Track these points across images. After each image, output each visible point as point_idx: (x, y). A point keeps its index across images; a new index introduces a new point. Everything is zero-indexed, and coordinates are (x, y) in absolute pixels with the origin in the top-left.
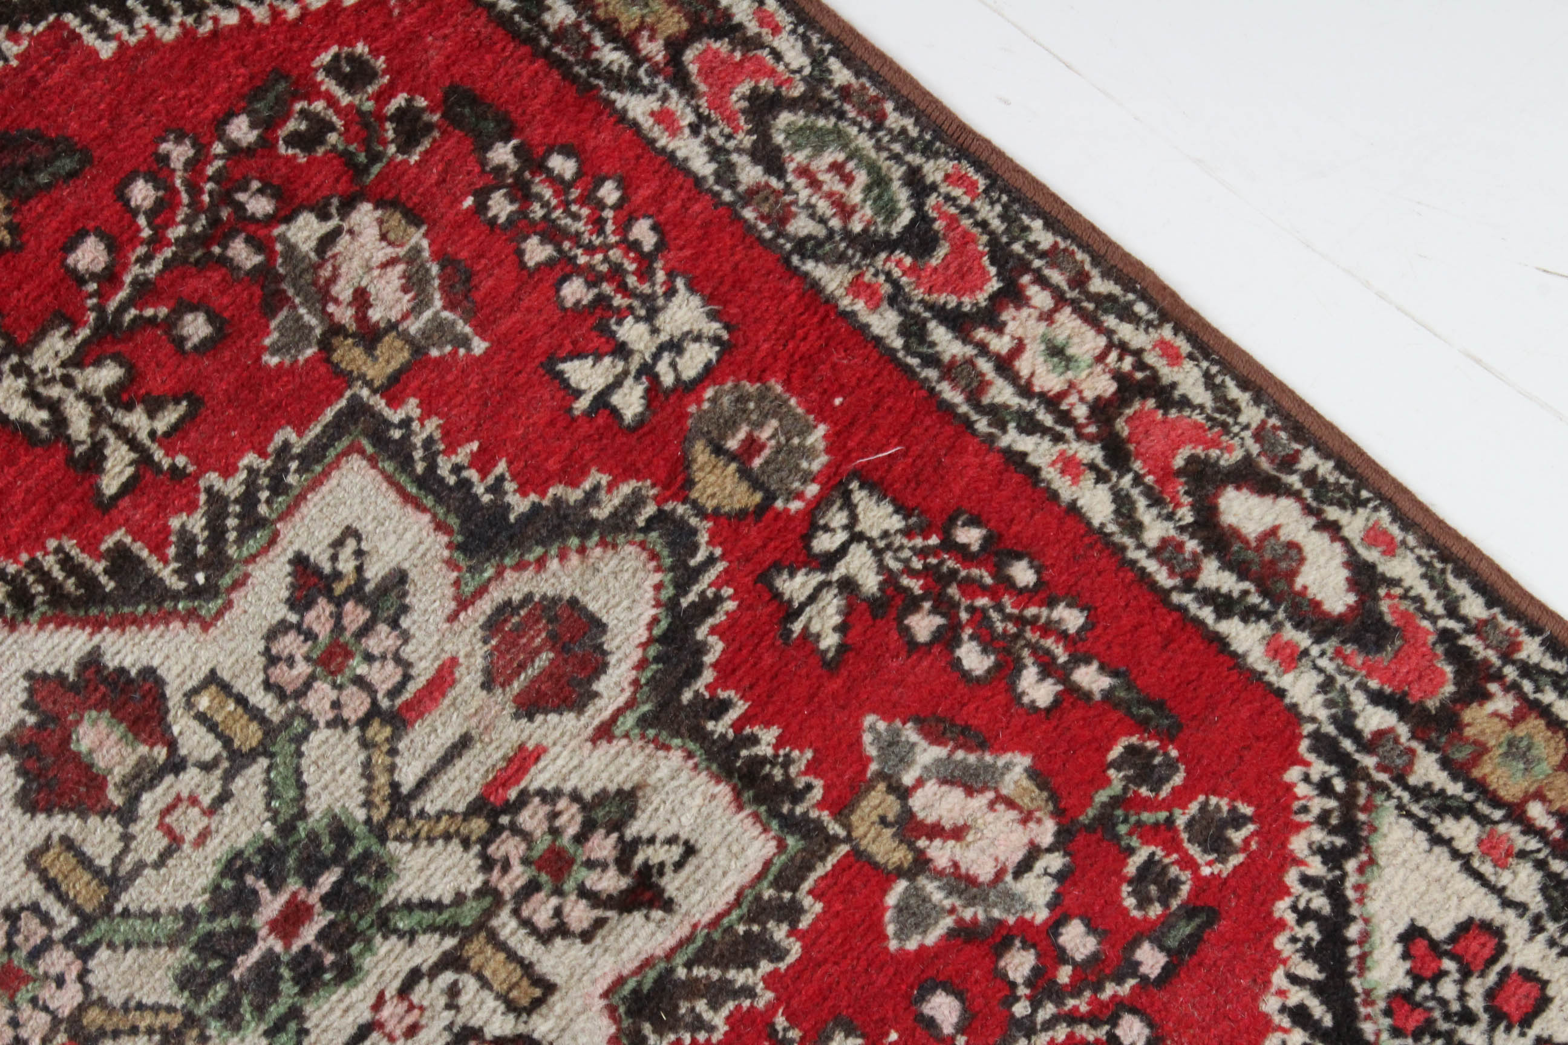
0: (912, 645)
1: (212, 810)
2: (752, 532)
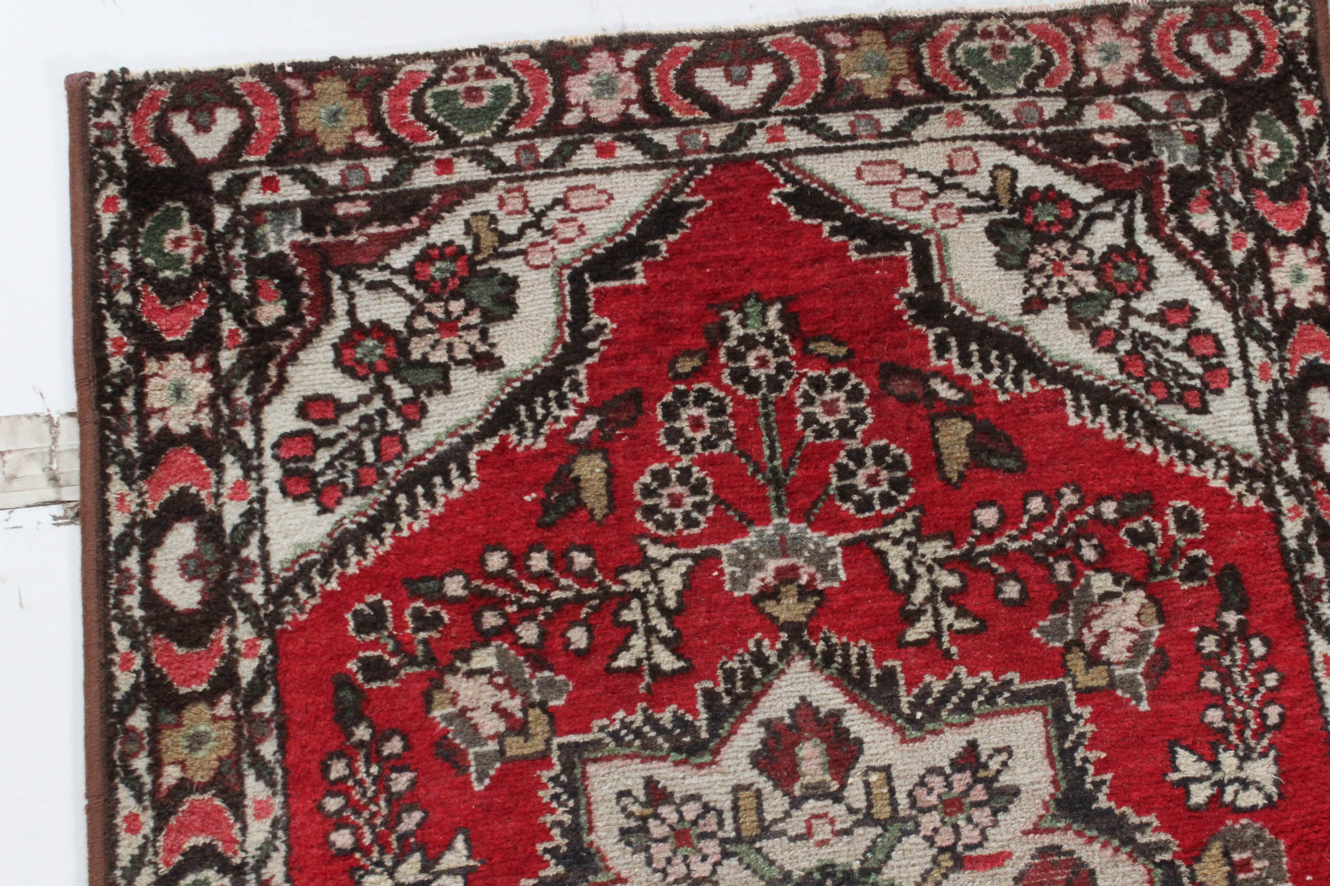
1: (837, 834)
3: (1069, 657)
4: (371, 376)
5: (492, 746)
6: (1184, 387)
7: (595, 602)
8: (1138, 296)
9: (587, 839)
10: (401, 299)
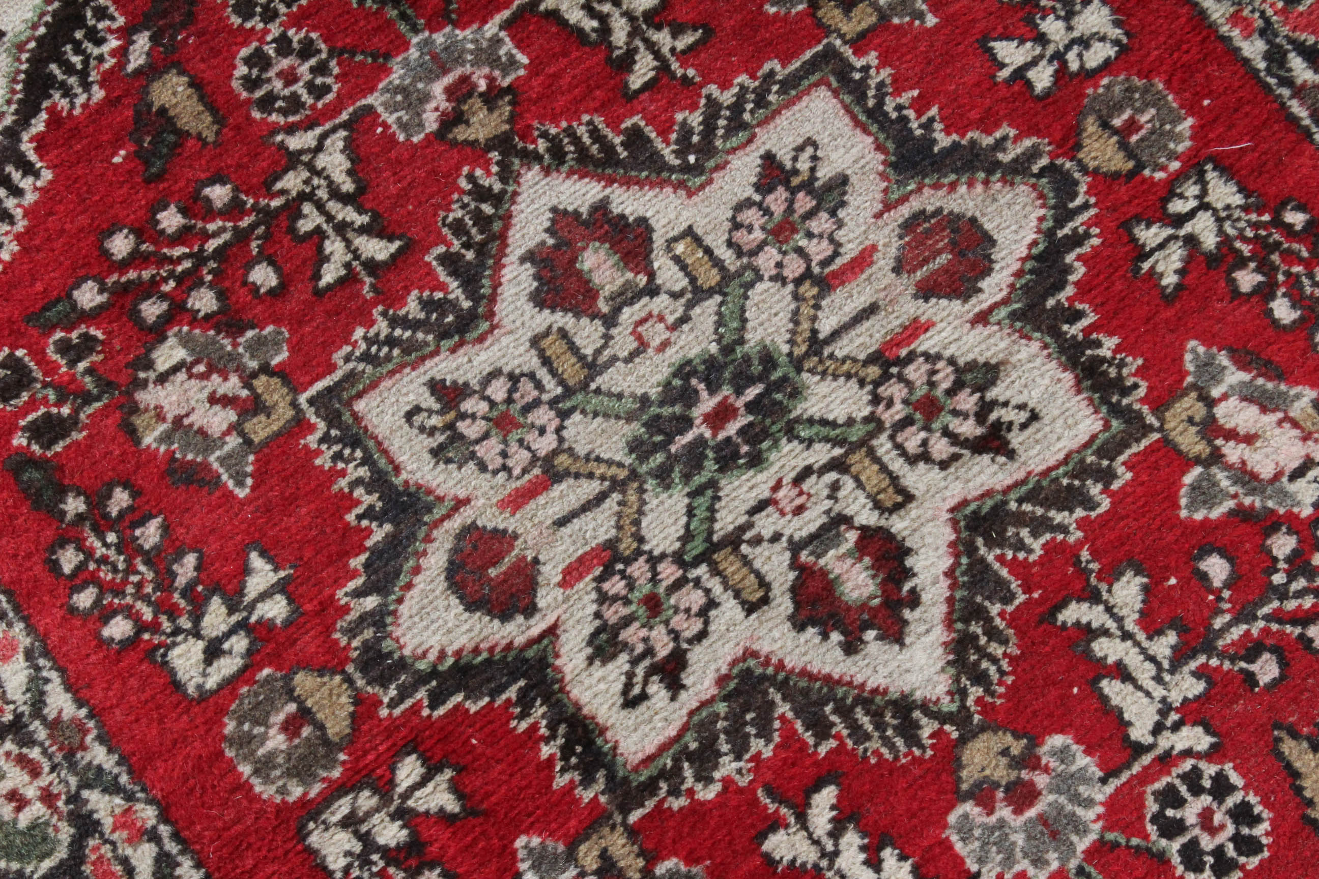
0: (1235, 293)
1: (674, 327)
2: (1123, 191)
3: (820, 13)
5: (233, 441)
7: (261, 230)
9: (398, 481)
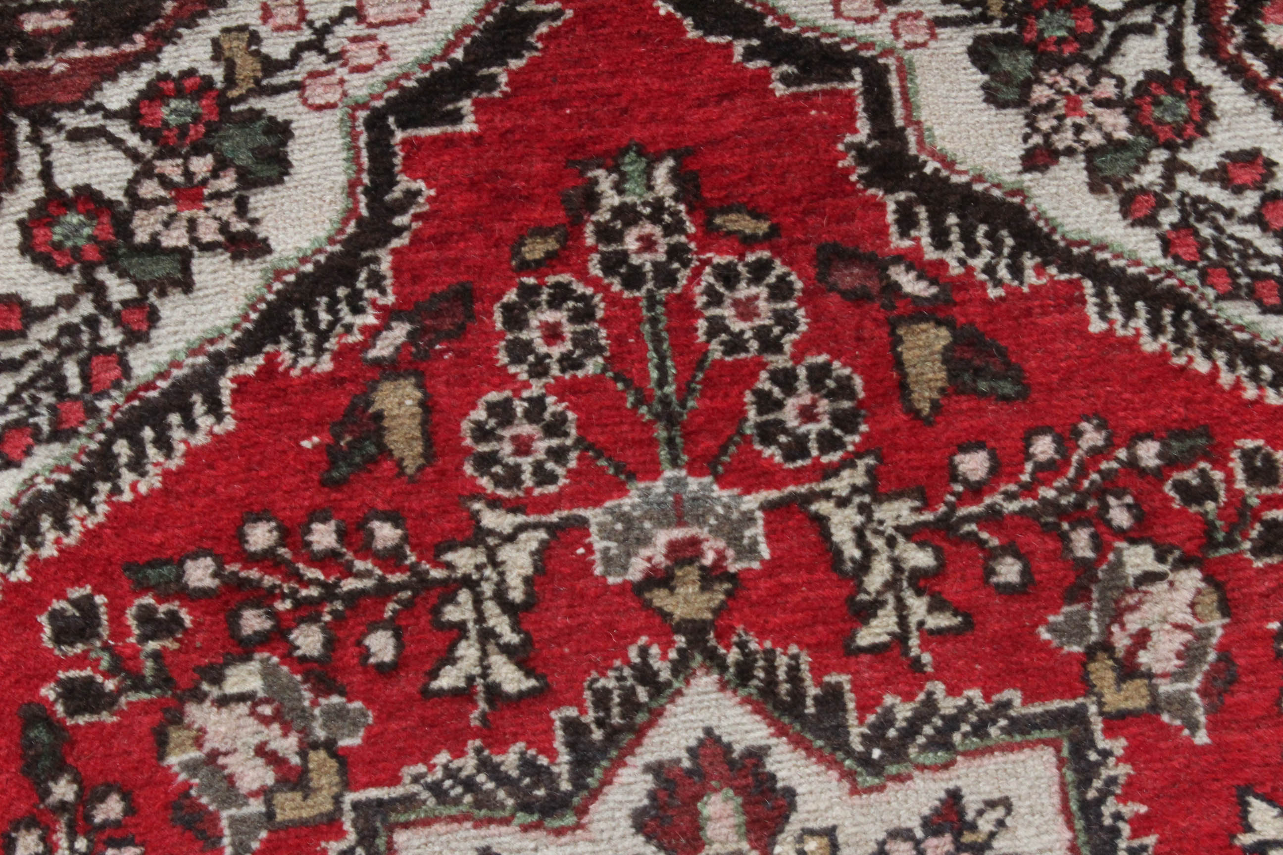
3: (1092, 667)
4: (76, 267)
5: (256, 806)
6: (1256, 276)
7: (406, 594)
8: (1189, 144)
10: (120, 154)
